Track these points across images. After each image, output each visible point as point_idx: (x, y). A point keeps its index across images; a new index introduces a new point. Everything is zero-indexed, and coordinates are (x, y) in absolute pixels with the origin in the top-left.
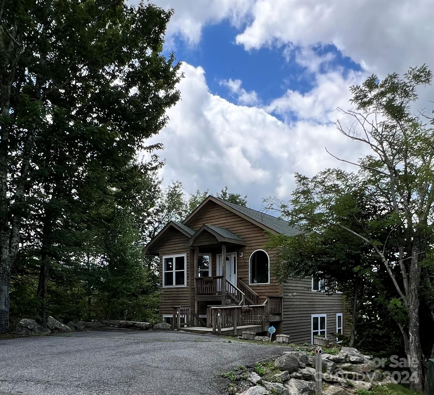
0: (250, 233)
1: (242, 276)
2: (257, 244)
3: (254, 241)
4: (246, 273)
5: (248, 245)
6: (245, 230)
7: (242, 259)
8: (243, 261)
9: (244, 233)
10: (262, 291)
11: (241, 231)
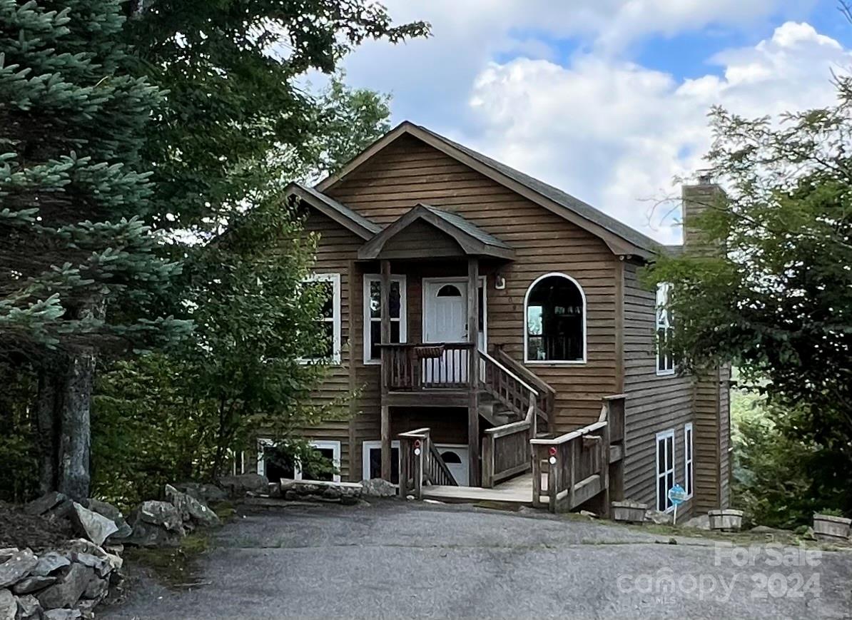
0: (528, 228)
1: (504, 340)
2: (548, 259)
3: (540, 251)
4: (517, 332)
5: (522, 258)
6: (513, 221)
7: (501, 294)
8: (505, 300)
9: (508, 228)
10: (565, 381)
11: (500, 221)
